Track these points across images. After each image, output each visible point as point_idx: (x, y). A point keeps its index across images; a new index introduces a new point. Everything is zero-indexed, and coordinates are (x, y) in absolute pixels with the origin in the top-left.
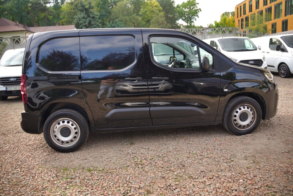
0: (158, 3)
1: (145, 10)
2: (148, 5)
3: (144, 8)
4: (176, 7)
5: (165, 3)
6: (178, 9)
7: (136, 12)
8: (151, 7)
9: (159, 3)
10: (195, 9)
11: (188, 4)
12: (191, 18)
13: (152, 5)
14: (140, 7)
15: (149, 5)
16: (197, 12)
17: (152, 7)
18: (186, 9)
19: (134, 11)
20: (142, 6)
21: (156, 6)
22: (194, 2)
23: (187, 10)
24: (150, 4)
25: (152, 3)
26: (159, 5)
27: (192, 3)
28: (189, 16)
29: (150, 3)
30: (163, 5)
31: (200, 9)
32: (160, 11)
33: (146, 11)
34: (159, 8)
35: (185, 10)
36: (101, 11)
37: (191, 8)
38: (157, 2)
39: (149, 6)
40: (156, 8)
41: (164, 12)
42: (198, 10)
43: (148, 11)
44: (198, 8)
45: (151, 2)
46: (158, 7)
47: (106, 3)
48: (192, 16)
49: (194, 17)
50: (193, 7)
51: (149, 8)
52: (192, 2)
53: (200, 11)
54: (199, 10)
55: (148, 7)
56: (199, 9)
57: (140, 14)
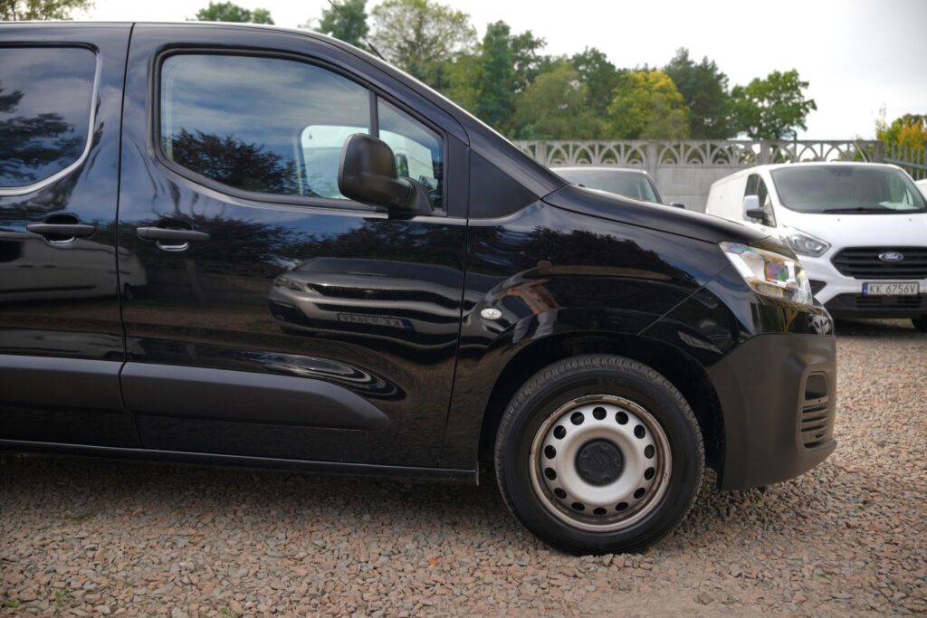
0: (670, 80)
1: (626, 99)
2: (637, 85)
3: (624, 95)
4: (729, 94)
5: (693, 80)
6: (737, 100)
7: (597, 108)
8: (646, 93)
9: (673, 80)
10: (794, 101)
11: (771, 84)
12: (778, 133)
13: (651, 87)
14: (610, 91)
15: (640, 87)
16: (802, 110)
17: (650, 92)
18: (762, 100)
19: (589, 103)
20: (616, 90)
21: (663, 90)
22: (793, 78)
23: (766, 104)
24: (644, 83)
25: (651, 80)
26: (673, 86)
27: (786, 83)
28: (774, 126)
29: (643, 79)
30: (686, 86)
31: (812, 101)
32: (675, 105)
33: (629, 105)
34: (672, 97)
35: (760, 105)
36: (483, 99)
37: (782, 99)
38: (666, 76)
39: (641, 89)
40: (661, 95)
41: (687, 107)
42: (805, 104)
43: (635, 105)
44: (806, 99)
45: (648, 76)
46: (670, 91)
47: (502, 77)
48: (784, 125)
49: (791, 128)
50: (788, 95)
51: (638, 93)
52: (784, 77)
53: (811, 110)
54: (807, 106)
55: (635, 92)
56: (807, 103)
57: (610, 112)
